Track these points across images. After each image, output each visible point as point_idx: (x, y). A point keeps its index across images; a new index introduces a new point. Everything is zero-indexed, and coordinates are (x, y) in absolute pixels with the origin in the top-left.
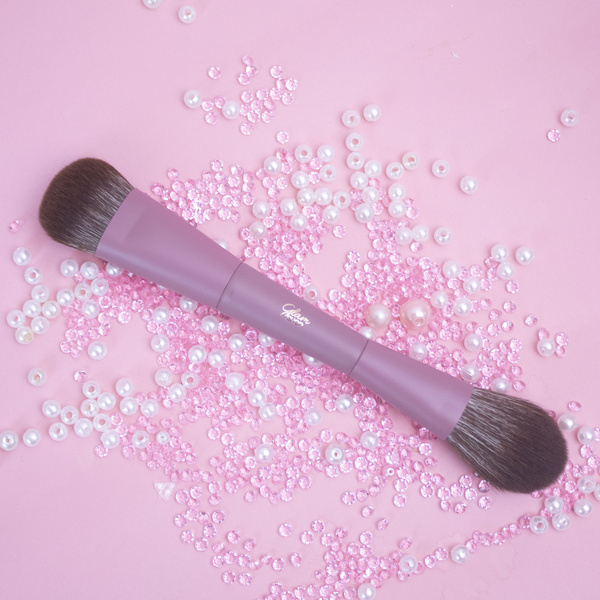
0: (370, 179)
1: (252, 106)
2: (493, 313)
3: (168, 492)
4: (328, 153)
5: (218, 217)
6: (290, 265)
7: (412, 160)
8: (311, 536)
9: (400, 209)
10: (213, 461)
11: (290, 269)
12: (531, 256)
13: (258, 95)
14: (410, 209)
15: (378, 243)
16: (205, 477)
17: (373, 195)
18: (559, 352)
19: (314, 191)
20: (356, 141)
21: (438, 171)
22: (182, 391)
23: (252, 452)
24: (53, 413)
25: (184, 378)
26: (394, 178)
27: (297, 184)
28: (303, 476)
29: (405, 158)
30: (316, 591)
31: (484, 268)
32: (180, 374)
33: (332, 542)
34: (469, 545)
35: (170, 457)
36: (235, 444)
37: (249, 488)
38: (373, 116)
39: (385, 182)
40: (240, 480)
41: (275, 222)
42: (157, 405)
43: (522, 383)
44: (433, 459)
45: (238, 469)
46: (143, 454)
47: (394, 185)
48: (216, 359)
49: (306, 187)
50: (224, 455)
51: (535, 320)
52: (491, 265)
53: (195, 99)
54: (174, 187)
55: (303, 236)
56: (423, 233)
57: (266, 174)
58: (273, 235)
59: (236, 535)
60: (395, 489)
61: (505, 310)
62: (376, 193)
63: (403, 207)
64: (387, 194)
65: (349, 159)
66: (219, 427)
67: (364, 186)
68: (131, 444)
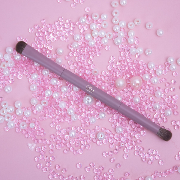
2: (167, 84)
3: (33, 147)
4: (105, 17)
5: (60, 39)
6: (87, 60)
7: (139, 22)
8: (89, 168)
9: (132, 40)
10: (52, 136)
11: (87, 62)
14: (136, 41)
15: (123, 53)
16: (48, 142)
17: (122, 34)
19: (99, 31)
20: (116, 13)
21: (148, 27)
22: (41, 107)
23: (68, 133)
25: (43, 102)
26: (131, 28)
27: (92, 28)
28: (88, 144)
29: (135, 21)
31: (164, 66)
32: (41, 100)
33: (97, 172)
34: (153, 176)
35: (34, 133)
36: (61, 130)
37: (66, 148)
38: (124, 3)
39: (127, 30)
40: (62, 144)
41: (83, 42)
42: (31, 112)
43: (177, 112)
44: (140, 140)
45: (62, 140)
46: (24, 131)
47: (131, 31)
48: (56, 95)
49: (96, 30)
50: (57, 134)
52: (167, 65)
54: (43, 26)
55: (93, 49)
56: (141, 50)
57: (80, 24)
58: (81, 48)
59: (59, 166)
60: (124, 151)
61: (172, 83)
62: (123, 34)
63: (133, 40)
64: (128, 34)
65: (113, 20)
66: (55, 122)
67: (118, 30)
68: (19, 127)
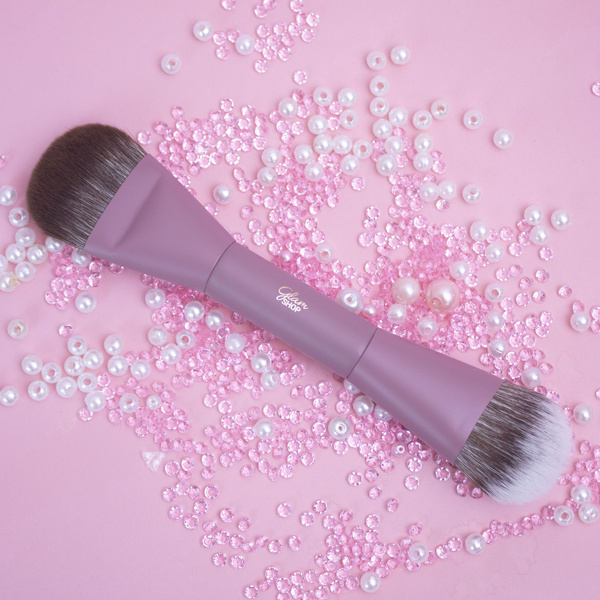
0: (394, 128)
1: (268, 41)
2: (523, 281)
3: (157, 463)
4: (350, 96)
5: (225, 160)
6: (302, 219)
7: (443, 109)
8: (311, 517)
9: (426, 162)
10: (209, 431)
11: (302, 224)
12: (568, 221)
13: (276, 30)
14: (437, 162)
15: (400, 199)
16: (199, 448)
17: (397, 146)
18: (594, 327)
19: (333, 137)
20: (381, 86)
21: (470, 122)
22: (177, 352)
23: (251, 422)
24: (33, 370)
25: (179, 338)
26: (422, 128)
27: (313, 130)
28: (307, 452)
29: (434, 106)
30: (316, 578)
31: (516, 231)
32: (176, 332)
33: (335, 525)
34: (485, 535)
35: (160, 424)
36: (233, 414)
37: (246, 462)
38: (401, 59)
39: (411, 132)
40: (237, 452)
41: (289, 170)
42: (149, 366)
45: (236, 441)
46: (131, 419)
47: (421, 135)
48: (214, 320)
49: (324, 133)
50: (221, 424)
51: (569, 291)
52: (523, 228)
53: (206, 31)
54: (178, 126)
55: (318, 188)
56: (450, 190)
57: (280, 117)
59: (230, 513)
60: (409, 469)
61: (536, 278)
62: (400, 144)
63: (429, 160)
64: (413, 145)
65: (372, 105)
66: (217, 393)
67: (388, 135)
68: (119, 408)
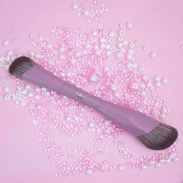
0: (124, 46)
1: (93, 14)
2: (151, 97)
3: (36, 123)
4: (113, 34)
7: (138, 43)
8: (77, 150)
9: (130, 57)
12: (167, 82)
13: (96, 11)
14: (134, 58)
15: (120, 65)
17: (123, 51)
18: (168, 114)
19: (106, 45)
20: (122, 33)
21: (145, 49)
24: (7, 91)
26: (131, 47)
27: (101, 41)
29: (136, 42)
33: (83, 154)
34: (125, 166)
37: (62, 130)
38: (130, 27)
39: (128, 48)
41: (91, 51)
42: (40, 97)
46: (31, 110)
47: (131, 49)
49: (103, 43)
51: (163, 102)
52: (154, 82)
53: (76, 7)
55: (98, 58)
56: (136, 66)
57: (92, 36)
58: (89, 55)
59: (54, 144)
60: (107, 142)
61: (155, 97)
62: (124, 50)
63: (132, 57)
64: (128, 52)
65: (119, 38)
67: (121, 47)
68: (29, 106)
